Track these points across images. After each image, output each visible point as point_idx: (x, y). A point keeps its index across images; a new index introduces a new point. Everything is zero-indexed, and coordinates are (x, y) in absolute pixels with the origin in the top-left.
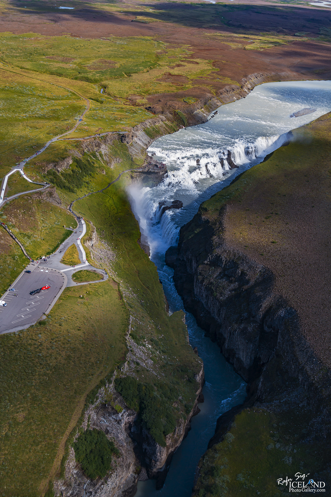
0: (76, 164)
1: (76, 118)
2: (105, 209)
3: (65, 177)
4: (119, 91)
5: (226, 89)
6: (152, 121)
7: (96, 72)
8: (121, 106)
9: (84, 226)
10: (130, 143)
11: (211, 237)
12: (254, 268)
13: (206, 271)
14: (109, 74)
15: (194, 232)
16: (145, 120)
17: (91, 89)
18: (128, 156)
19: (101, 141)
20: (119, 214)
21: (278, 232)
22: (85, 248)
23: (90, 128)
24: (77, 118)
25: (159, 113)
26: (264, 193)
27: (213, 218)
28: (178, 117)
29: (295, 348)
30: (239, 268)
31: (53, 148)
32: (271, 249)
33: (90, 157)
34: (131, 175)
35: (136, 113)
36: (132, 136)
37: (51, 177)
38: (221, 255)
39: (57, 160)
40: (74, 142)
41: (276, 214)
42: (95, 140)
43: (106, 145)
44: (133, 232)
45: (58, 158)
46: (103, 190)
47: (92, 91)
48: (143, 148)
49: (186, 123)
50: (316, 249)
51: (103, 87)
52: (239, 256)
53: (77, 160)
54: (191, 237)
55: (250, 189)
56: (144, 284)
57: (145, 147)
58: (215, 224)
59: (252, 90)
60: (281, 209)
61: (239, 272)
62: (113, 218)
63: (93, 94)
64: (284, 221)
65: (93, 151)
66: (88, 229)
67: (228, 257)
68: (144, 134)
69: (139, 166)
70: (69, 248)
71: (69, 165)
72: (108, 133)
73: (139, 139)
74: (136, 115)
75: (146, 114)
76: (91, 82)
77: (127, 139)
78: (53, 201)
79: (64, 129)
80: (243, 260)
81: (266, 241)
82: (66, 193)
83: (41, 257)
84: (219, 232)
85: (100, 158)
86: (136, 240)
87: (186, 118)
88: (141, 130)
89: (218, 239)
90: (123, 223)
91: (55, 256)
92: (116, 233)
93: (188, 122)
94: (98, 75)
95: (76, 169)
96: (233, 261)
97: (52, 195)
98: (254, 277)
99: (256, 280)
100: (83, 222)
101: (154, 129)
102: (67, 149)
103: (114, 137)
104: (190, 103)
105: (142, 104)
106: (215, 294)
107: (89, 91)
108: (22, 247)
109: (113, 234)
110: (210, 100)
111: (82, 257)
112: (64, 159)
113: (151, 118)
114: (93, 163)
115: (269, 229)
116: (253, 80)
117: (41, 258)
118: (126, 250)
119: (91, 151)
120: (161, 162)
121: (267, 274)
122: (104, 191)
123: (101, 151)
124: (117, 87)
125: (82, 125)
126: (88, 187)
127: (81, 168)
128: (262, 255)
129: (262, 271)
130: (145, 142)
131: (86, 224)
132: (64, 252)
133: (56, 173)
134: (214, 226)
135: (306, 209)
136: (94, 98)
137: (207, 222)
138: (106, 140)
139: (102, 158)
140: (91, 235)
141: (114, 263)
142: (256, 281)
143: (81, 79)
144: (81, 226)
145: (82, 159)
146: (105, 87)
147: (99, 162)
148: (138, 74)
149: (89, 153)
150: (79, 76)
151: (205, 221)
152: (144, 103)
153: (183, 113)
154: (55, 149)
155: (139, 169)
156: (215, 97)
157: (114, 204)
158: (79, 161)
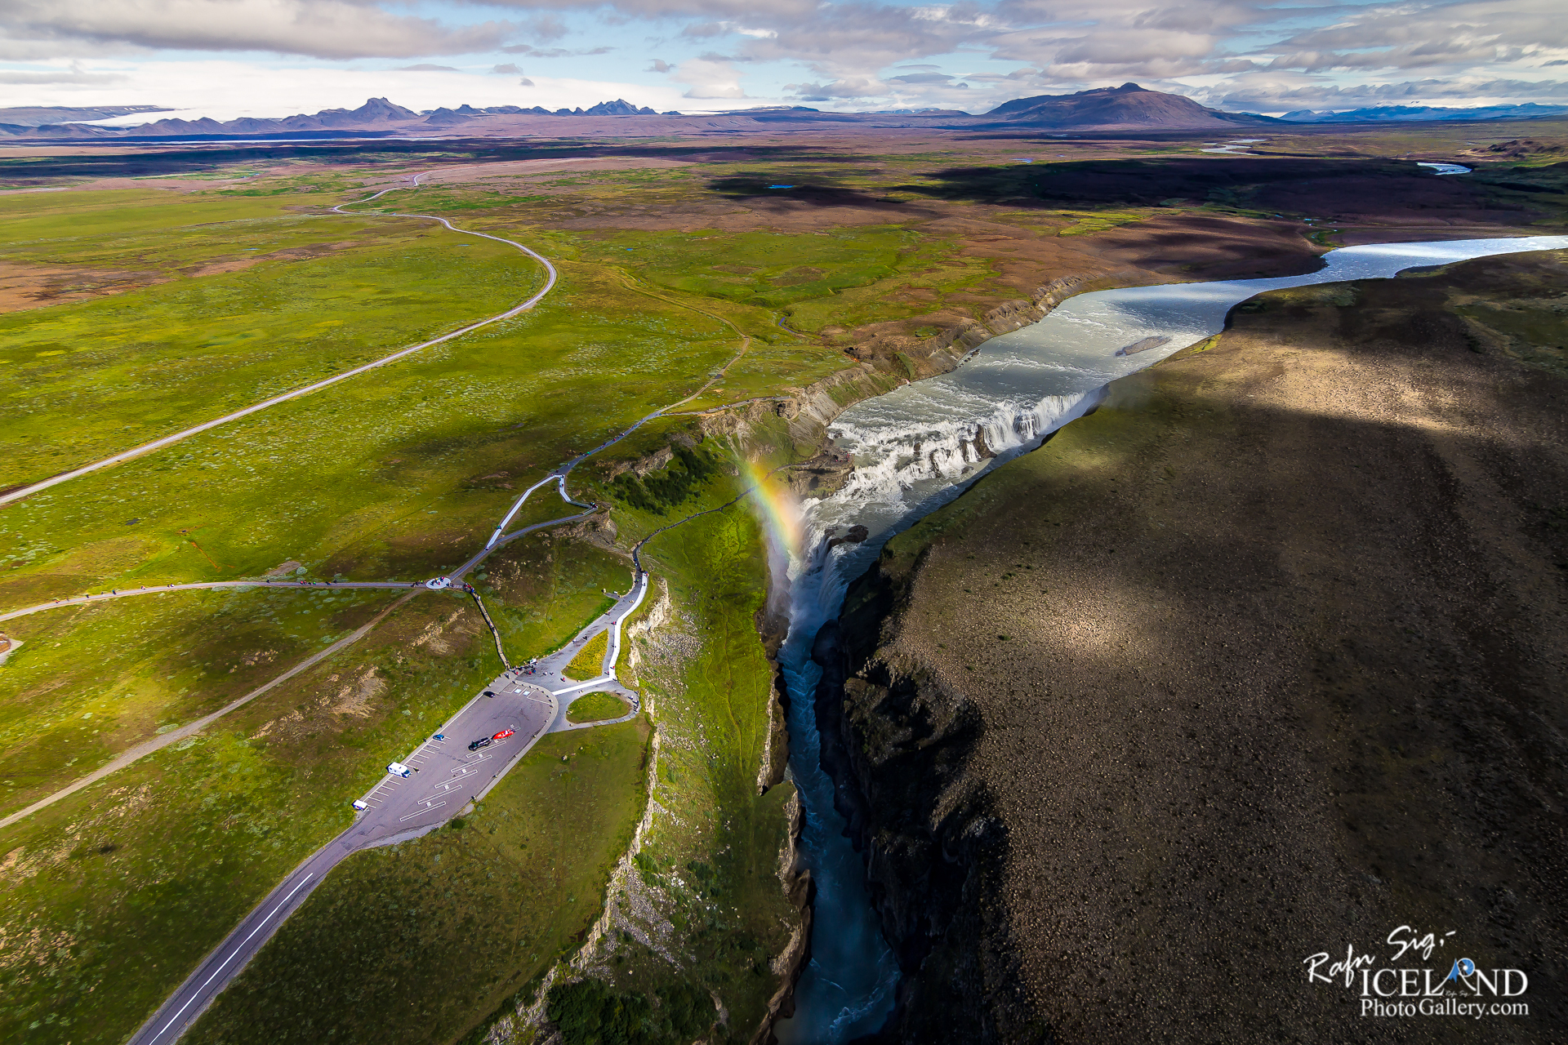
0: (681, 460)
1: (711, 373)
3: (649, 486)
4: (809, 320)
5: (1002, 309)
6: (847, 374)
7: (782, 289)
8: (801, 348)
9: (644, 589)
10: (794, 417)
11: (883, 618)
12: (947, 701)
13: (860, 692)
14: (804, 292)
15: (862, 600)
16: (835, 372)
17: (762, 320)
18: (788, 440)
19: (738, 415)
20: (741, 555)
22: (624, 640)
23: (728, 391)
24: (714, 373)
25: (864, 358)
26: (1016, 519)
27: (899, 573)
28: (899, 363)
29: (982, 939)
30: (918, 696)
32: (994, 655)
33: (712, 445)
34: (789, 475)
35: (823, 360)
36: (800, 404)
37: (621, 488)
38: (889, 662)
39: (642, 454)
40: (687, 419)
42: (727, 413)
43: (747, 422)
44: (752, 594)
45: (645, 452)
46: (726, 505)
47: (764, 322)
48: (820, 424)
49: (913, 373)
52: (923, 668)
53: (682, 452)
54: (855, 610)
55: (990, 510)
56: (733, 715)
58: (899, 588)
59: (1055, 307)
60: (1041, 556)
61: (915, 705)
62: (726, 564)
63: (763, 328)
64: (1040, 586)
65: (721, 433)
66: (649, 596)
67: (901, 669)
68: (826, 398)
69: (804, 460)
70: (594, 639)
71: (663, 464)
73: (814, 408)
74: (821, 363)
75: (842, 360)
76: (766, 307)
77: (787, 411)
79: (680, 395)
80: (928, 679)
81: (989, 634)
82: (642, 518)
84: (899, 607)
85: (733, 447)
86: (753, 612)
87: (914, 365)
88: (822, 392)
89: (893, 623)
91: (559, 656)
92: (721, 596)
93: (916, 373)
94: (785, 294)
95: (677, 470)
96: (909, 678)
97: (598, 527)
98: (945, 721)
99: (946, 729)
100: (645, 580)
101: (849, 388)
102: (667, 433)
103: (765, 407)
104: (924, 338)
105: (841, 342)
106: (866, 747)
107: (757, 323)
108: (497, 638)
109: (713, 598)
110: (969, 330)
111: (609, 661)
112: (652, 453)
113: (848, 368)
114: (715, 456)
116: (1060, 287)
118: (725, 633)
119: (717, 433)
121: (971, 716)
122: (727, 509)
123: (736, 434)
124: (809, 314)
125: (717, 385)
126: (696, 502)
127: (688, 468)
128: (970, 669)
129: (962, 709)
130: (826, 412)
131: (649, 584)
132: (580, 648)
133: (632, 479)
134: (895, 593)
136: (760, 335)
137: (887, 580)
138: (749, 413)
139: (737, 447)
140: (651, 608)
141: (691, 664)
142: (946, 731)
143: (754, 302)
144: (637, 590)
145: (693, 450)
146: (789, 314)
147: (728, 452)
148: (853, 290)
149: (712, 438)
150: (754, 296)
151: (884, 578)
152: (845, 340)
153: (910, 356)
154: (647, 434)
155: (806, 464)
156: (979, 323)
157: (738, 534)
158: (687, 454)
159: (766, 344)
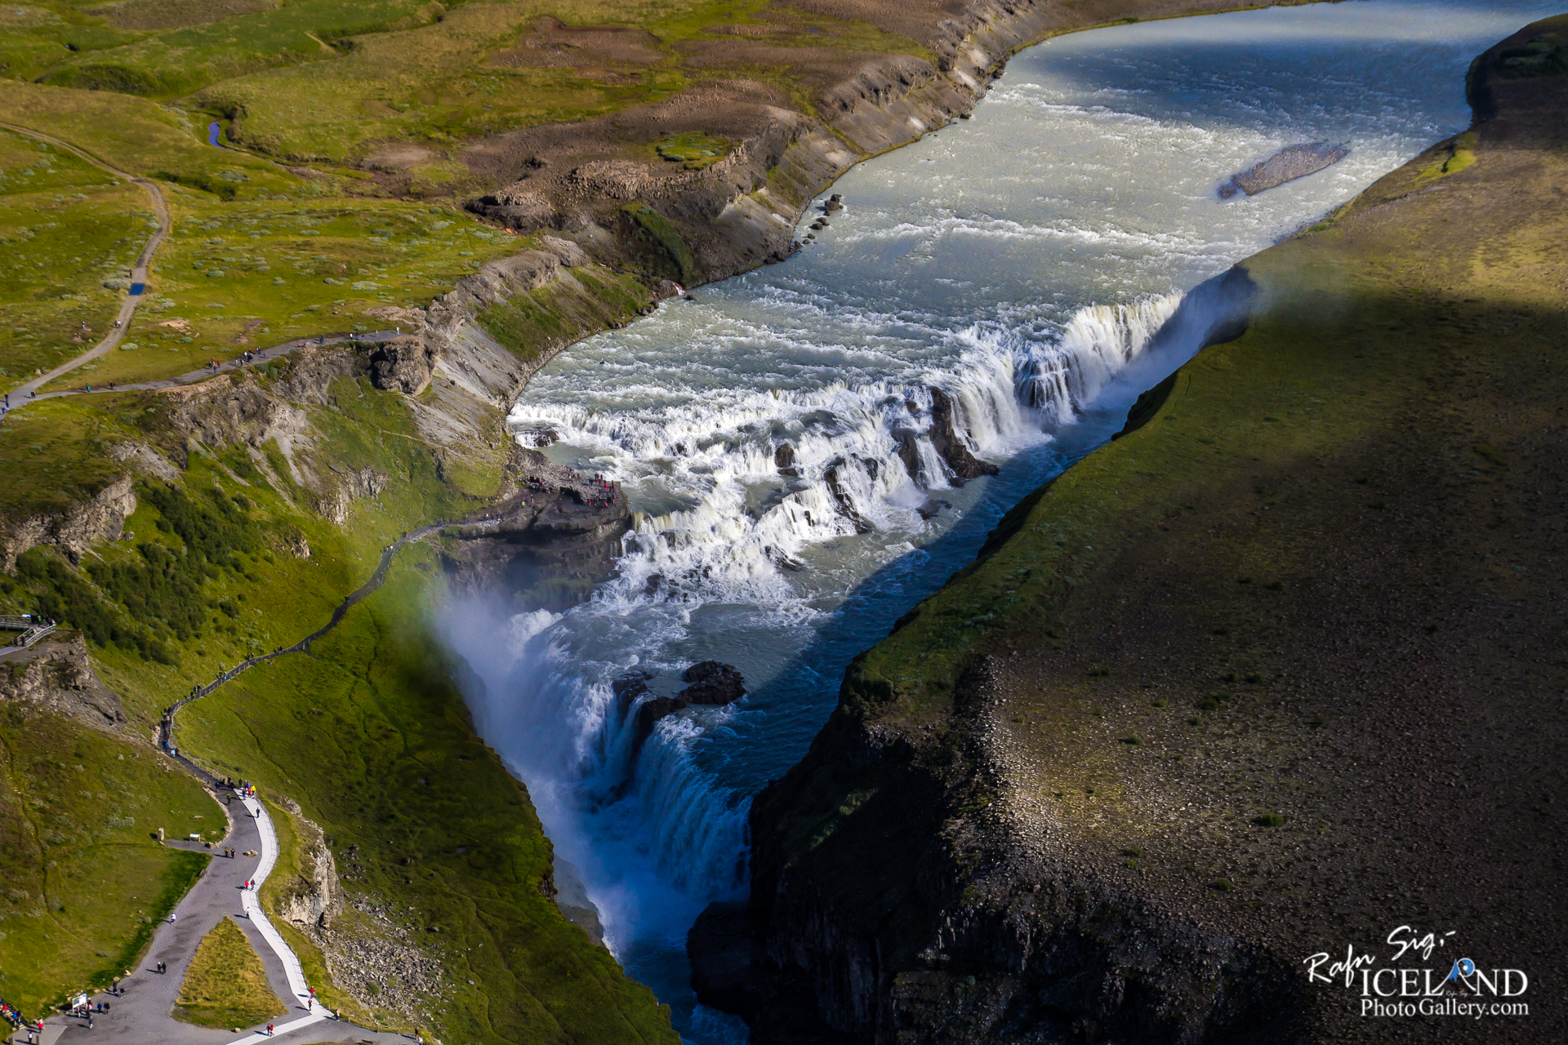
0: (157, 515)
1: (111, 279)
2: (341, 736)
3: (108, 586)
4: (306, 126)
5: (866, 82)
6: (516, 271)
7: (161, 39)
8: (336, 204)
9: (264, 824)
10: (421, 389)
11: (939, 825)
12: (1192, 958)
13: (936, 1004)
14: (233, 45)
15: (838, 812)
16: (477, 264)
17: (158, 130)
18: (419, 454)
19: (268, 389)
20: (420, 756)
21: (1282, 770)
22: (293, 936)
23: (201, 324)
24: (119, 280)
25: (538, 225)
26: (1164, 585)
27: (927, 729)
28: (643, 237)
30: (1111, 964)
31: (25, 441)
32: (1262, 855)
33: (221, 474)
34: (442, 554)
35: (424, 234)
36: (429, 353)
37: (38, 588)
38: (1006, 907)
39: (62, 497)
40: (128, 402)
41: (1251, 681)
42: (235, 383)
43: (294, 406)
44: (509, 840)
45: (66, 490)
46: (312, 638)
47: (163, 137)
48: (487, 407)
49: (687, 263)
50: (1492, 834)
51: (218, 113)
52: (1105, 905)
53: (156, 492)
54: (821, 839)
55: (1091, 568)
57: (495, 403)
58: (946, 759)
59: (996, 76)
60: (1268, 655)
61: (1113, 984)
62: (391, 780)
63: (171, 151)
64: (1300, 713)
65: (229, 440)
66: (287, 838)
67: (1044, 917)
68: (480, 336)
69: (478, 505)
70: (207, 942)
71: (122, 522)
72: (301, 343)
73: (461, 365)
74: (426, 242)
75: (479, 234)
76: (143, 92)
77: (404, 370)
78: (81, 707)
79: (59, 340)
80: (1126, 923)
81: (1227, 819)
82: (127, 668)
83: (62, 998)
84: (972, 795)
85: (272, 478)
86: (534, 881)
87: (686, 241)
88: (467, 320)
89: (978, 828)
90: (446, 803)
91: (138, 988)
92: (420, 856)
93: (697, 263)
94: (179, 52)
95: (157, 541)
96: (1073, 932)
97: (74, 676)
98: (1200, 1002)
99: (1208, 1020)
100: (251, 804)
101: (530, 308)
102: (98, 440)
103: (332, 363)
104: (697, 164)
105: (441, 185)
107: (151, 139)
109: (403, 862)
110: (794, 141)
111: (285, 982)
112: (93, 490)
113: (508, 254)
114: (242, 502)
115: (1228, 758)
117: (68, 1007)
118: (487, 935)
119: (221, 442)
120: (589, 473)
122: (318, 645)
123: (273, 440)
124: (294, 109)
125: (153, 311)
126: (232, 630)
127: (184, 536)
128: (1220, 887)
129: (1236, 967)
130: (491, 376)
131: (273, 814)
132: (182, 963)
133: (60, 565)
134: (939, 771)
135: (1398, 643)
136: (182, 174)
137: (899, 750)
138: (295, 381)
139: (285, 476)
140: (309, 869)
141: (442, 1006)
142: (1209, 1024)
143: (90, 79)
144: (246, 826)
145: (180, 485)
146: (228, 113)
147: (267, 496)
148: (387, 36)
149: (212, 457)
150: (77, 62)
151: (885, 747)
152: (451, 178)
153: (669, 216)
154: (38, 445)
155: (484, 519)
156: (814, 122)
157: (384, 708)
158: (168, 496)
159: (215, 200)
